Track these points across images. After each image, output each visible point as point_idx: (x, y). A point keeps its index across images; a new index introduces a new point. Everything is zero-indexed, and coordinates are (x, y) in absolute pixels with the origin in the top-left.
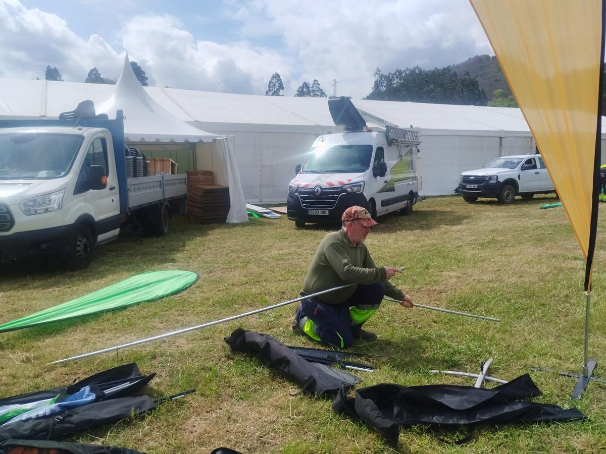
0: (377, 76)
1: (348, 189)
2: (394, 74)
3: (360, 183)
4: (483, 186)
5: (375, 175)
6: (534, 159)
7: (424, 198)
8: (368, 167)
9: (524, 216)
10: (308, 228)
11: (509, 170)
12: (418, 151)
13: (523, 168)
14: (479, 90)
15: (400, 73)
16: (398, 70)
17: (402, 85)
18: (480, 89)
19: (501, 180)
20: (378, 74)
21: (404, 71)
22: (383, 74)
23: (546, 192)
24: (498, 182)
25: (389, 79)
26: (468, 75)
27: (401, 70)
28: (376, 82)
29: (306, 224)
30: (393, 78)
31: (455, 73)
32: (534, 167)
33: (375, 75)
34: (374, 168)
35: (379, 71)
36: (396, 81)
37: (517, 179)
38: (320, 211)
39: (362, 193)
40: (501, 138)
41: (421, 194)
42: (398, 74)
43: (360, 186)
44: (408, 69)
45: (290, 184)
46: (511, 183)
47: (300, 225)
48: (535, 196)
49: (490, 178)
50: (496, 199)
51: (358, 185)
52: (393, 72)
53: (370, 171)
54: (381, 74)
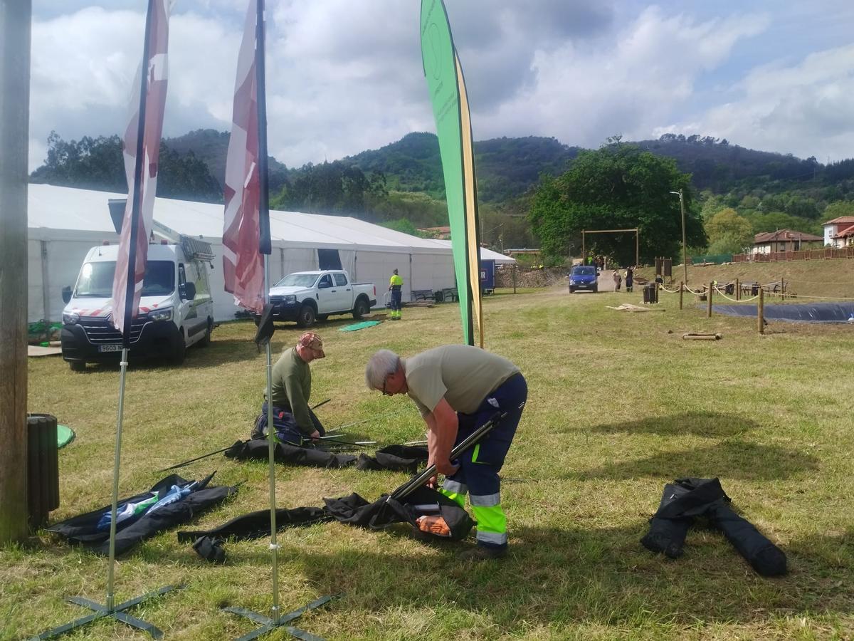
0: (53, 144)
1: (154, 317)
2: (80, 143)
3: (169, 309)
4: (281, 307)
5: (181, 298)
6: (329, 275)
7: (219, 324)
8: (173, 289)
9: (338, 339)
10: (90, 370)
11: (306, 288)
12: (212, 267)
13: (320, 287)
14: (209, 177)
15: (91, 142)
16: (85, 137)
17: (92, 160)
18: (210, 174)
19: (300, 300)
20: (53, 141)
21: (96, 140)
22: (62, 140)
23: (342, 313)
24: (297, 303)
25: (73, 150)
26: (194, 155)
27: (90, 138)
28: (51, 153)
29: (87, 365)
30: (79, 148)
31: (174, 151)
32: (330, 284)
33: (49, 142)
34: (180, 290)
35: (56, 136)
36: (85, 153)
37: (315, 298)
38: (117, 347)
39: (172, 321)
40: (282, 249)
41: (215, 320)
42: (86, 143)
43: (169, 312)
44: (101, 138)
45: (65, 313)
46: (310, 303)
47: (78, 367)
48: (330, 318)
49: (288, 298)
50: (295, 323)
51: (167, 311)
52: (78, 140)
53: (175, 293)
54: (59, 140)
